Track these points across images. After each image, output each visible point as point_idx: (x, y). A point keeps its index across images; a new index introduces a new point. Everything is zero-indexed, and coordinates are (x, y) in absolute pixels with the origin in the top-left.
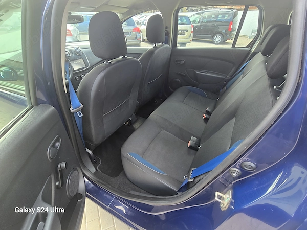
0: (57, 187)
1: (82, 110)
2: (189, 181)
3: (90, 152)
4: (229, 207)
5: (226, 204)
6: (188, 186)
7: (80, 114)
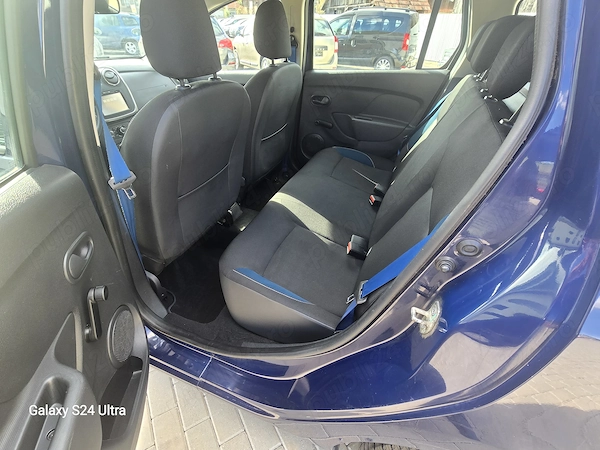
0: (88, 340)
1: (135, 185)
2: (359, 302)
3: (154, 278)
4: (437, 331)
5: (431, 326)
6: (356, 315)
7: (131, 194)
